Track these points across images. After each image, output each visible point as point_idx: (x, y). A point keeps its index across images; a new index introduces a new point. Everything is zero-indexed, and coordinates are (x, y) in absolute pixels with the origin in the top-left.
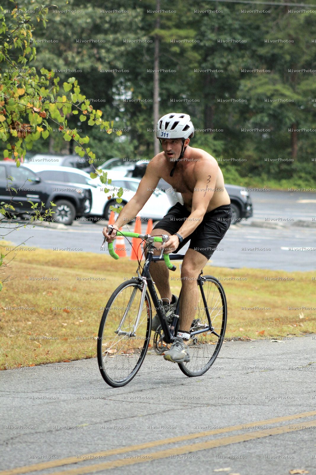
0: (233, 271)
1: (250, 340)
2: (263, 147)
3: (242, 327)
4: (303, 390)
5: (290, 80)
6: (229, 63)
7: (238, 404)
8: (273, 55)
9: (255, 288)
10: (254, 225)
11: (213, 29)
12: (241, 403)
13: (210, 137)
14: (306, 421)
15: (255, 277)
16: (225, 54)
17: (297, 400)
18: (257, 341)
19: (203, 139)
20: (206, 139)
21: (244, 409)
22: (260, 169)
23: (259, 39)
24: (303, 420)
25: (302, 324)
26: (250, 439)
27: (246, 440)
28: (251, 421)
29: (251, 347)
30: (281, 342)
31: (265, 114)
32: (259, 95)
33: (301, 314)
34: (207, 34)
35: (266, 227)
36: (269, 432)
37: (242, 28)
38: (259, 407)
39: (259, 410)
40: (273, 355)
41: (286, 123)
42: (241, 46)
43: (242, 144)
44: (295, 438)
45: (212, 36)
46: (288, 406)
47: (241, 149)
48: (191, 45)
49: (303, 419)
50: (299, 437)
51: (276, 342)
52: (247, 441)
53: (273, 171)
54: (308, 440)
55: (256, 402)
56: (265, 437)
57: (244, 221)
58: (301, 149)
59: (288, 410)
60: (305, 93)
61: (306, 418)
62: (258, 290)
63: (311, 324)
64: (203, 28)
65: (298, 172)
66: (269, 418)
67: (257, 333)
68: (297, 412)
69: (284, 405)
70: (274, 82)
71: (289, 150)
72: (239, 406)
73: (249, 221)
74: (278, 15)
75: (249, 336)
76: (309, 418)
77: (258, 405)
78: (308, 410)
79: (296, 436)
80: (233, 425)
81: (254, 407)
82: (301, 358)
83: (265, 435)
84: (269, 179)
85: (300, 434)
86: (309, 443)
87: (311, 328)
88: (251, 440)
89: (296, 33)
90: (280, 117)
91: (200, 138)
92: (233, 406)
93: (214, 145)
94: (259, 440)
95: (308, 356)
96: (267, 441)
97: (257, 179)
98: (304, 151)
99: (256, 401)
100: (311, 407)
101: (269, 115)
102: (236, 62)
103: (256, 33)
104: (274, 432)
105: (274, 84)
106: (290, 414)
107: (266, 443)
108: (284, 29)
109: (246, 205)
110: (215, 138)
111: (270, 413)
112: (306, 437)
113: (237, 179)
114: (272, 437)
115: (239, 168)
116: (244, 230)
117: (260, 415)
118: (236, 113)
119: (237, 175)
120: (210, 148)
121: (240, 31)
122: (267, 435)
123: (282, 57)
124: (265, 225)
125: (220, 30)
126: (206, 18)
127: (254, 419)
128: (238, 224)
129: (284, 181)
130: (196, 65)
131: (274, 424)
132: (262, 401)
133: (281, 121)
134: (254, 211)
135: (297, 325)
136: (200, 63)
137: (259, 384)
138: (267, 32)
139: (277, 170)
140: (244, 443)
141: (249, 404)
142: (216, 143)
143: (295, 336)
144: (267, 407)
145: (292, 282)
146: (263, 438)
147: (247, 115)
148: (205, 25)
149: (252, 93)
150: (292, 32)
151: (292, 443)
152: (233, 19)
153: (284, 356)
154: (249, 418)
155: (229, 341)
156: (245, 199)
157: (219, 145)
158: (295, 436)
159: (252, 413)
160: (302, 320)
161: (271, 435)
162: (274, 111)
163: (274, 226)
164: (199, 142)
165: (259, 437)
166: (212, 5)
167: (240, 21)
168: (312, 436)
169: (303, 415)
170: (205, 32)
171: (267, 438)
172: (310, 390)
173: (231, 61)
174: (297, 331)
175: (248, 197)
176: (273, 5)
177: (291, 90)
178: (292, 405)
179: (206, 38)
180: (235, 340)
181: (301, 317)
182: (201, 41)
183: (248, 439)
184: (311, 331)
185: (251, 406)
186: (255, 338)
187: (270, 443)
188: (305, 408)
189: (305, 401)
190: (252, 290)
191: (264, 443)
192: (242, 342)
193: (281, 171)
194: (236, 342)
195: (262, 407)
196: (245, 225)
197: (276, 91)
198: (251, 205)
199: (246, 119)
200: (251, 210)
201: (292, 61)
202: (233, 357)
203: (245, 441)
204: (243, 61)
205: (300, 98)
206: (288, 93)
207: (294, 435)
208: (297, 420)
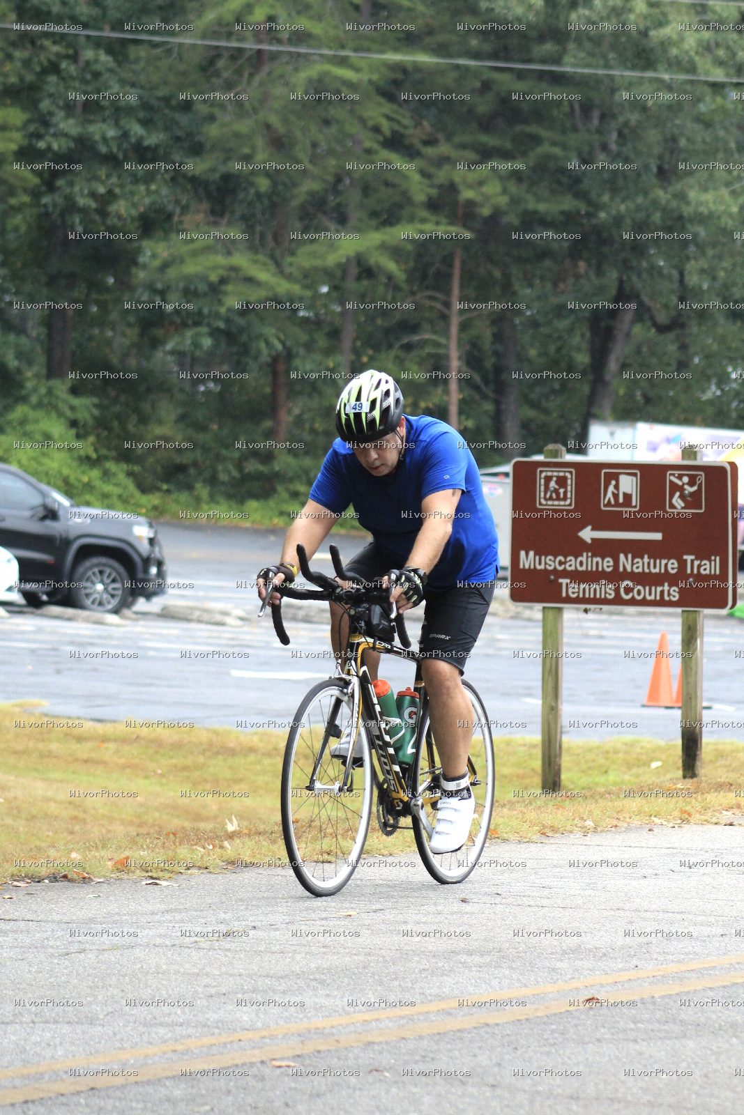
0: (100, 728)
1: (92, 880)
2: (200, 415)
3: (78, 851)
4: (196, 992)
5: (271, 243)
6: (111, 196)
7: (29, 1020)
8: (227, 177)
9: (155, 772)
10: (166, 615)
11: (69, 108)
12: (36, 1020)
13: (61, 388)
14: (185, 1058)
15: (157, 745)
16: (102, 173)
17: (176, 1013)
18: (108, 882)
19: (43, 391)
20: (50, 392)
21: (40, 1033)
22: (192, 471)
23: (190, 135)
24: (181, 1056)
25: (226, 844)
26: (41, 1096)
27: (29, 1098)
28: (53, 1057)
29: (91, 896)
30: (168, 884)
31: (204, 330)
32: (189, 279)
33: (231, 821)
34: (54, 120)
35: (200, 621)
36: (90, 1081)
37: (145, 106)
38: (79, 1029)
39: (77, 1034)
40: (142, 914)
41: (259, 352)
42: (143, 153)
43: (146, 406)
44: (151, 1094)
45: (70, 126)
46: (151, 1026)
47: (143, 420)
48: (14, 147)
49: (182, 1053)
50: (162, 1092)
51: (156, 884)
52: (33, 1102)
53: (223, 477)
54: (182, 1100)
55: (74, 1017)
56: (79, 1093)
57: (141, 604)
58: (299, 421)
59: (149, 1034)
60: (309, 278)
61: (187, 1052)
62: (162, 775)
63: (250, 843)
64: (45, 105)
65: (291, 480)
66: (97, 1052)
67: (110, 864)
68: (171, 1038)
69: (141, 1023)
70: (228, 248)
71: (268, 424)
72: (31, 1025)
73: (156, 604)
74: (239, 72)
75: (88, 869)
76: (195, 1051)
77: (77, 1023)
78: (198, 1035)
79: (155, 1091)
80: (7, 1067)
81: (66, 1029)
82: (209, 920)
83: (78, 1088)
84: (212, 499)
85: (165, 1085)
86: (182, 1106)
87: (248, 852)
88: (42, 1099)
89: (285, 121)
90: (244, 338)
91: (35, 390)
92: (15, 1025)
93: (72, 408)
94: (64, 1100)
95: (228, 916)
96: (82, 1101)
97: (184, 497)
98: (307, 426)
99: (75, 1015)
100: (205, 1029)
101: (214, 333)
102: (132, 193)
103: (184, 119)
104: (100, 1082)
105: (229, 253)
106: (151, 1043)
107: (78, 1104)
108: (255, 111)
109: (147, 562)
110: (75, 390)
111: (103, 1042)
112: (179, 1092)
113: (132, 496)
114: (97, 1092)
115: (137, 469)
116: (140, 627)
117: (78, 1045)
118: (129, 325)
119: (131, 487)
120: (60, 414)
121: (142, 114)
122: (84, 1088)
123: (252, 184)
124: (196, 614)
125: (91, 109)
126: (53, 79)
127: (59, 1053)
128: (126, 612)
129: (252, 504)
130: (26, 199)
131: (106, 1064)
132: (90, 1015)
133: (245, 349)
134: (170, 580)
135: (214, 846)
136: (36, 194)
137: (90, 978)
138: (212, 118)
139: (235, 473)
140: (25, 1106)
141: (56, 1022)
142: (76, 401)
143: (205, 871)
144: (100, 1028)
145: (252, 758)
146: (73, 1094)
147: (159, 332)
148: (51, 96)
149: (172, 273)
150: (274, 120)
151: (141, 1105)
152: (123, 82)
153: (168, 917)
154: (48, 1053)
155: (39, 882)
156: (144, 547)
157: (85, 407)
158: (152, 1091)
159: (58, 1041)
160: (231, 836)
161: (92, 1089)
162: (228, 321)
163: (219, 618)
164: (34, 399)
165: (62, 1092)
166: (69, 46)
167: (142, 87)
168: (194, 1091)
169: (182, 1044)
170: (51, 114)
171: (83, 1095)
172: (213, 991)
173: (117, 191)
174: (214, 858)
175: (152, 541)
176: (227, 48)
177: (272, 267)
178: (161, 1025)
179: (52, 131)
180: (54, 878)
181: (231, 828)
182: (39, 137)
183: (35, 1097)
184: (247, 859)
185: (59, 1026)
186: (105, 876)
187: (87, 1105)
188: (190, 1031)
189: (194, 1016)
190: (146, 777)
191: (73, 1107)
192: (69, 884)
193: (245, 478)
194: (57, 884)
195: (85, 1027)
196: (144, 615)
197: (234, 269)
198: (160, 564)
199: (155, 343)
200: (160, 574)
201: (274, 192)
202: (42, 917)
203: (26, 1102)
204: (149, 192)
205: (296, 289)
206: (263, 276)
207: (150, 1089)
208: (166, 1056)
